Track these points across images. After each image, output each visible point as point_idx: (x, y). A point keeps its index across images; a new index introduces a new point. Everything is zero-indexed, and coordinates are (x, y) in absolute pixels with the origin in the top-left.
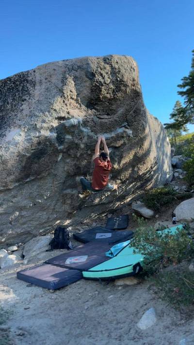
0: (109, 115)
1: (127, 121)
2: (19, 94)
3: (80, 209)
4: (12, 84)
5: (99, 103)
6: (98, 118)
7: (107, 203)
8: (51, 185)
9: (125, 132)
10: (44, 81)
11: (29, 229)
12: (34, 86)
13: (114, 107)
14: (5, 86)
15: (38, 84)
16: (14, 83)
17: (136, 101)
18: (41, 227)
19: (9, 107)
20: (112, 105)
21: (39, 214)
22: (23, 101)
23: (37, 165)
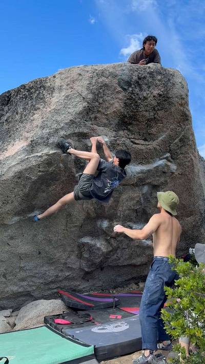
0: (147, 140)
1: (170, 151)
2: (32, 102)
3: (102, 269)
4: (26, 93)
5: (134, 123)
6: (132, 142)
7: (140, 265)
8: (63, 227)
9: (166, 165)
10: (65, 87)
11: (29, 289)
12: (52, 93)
13: (154, 130)
14: (17, 96)
15: (56, 91)
16: (29, 91)
17: (183, 127)
18: (47, 287)
19: (18, 117)
20: (151, 127)
21: (45, 268)
22: (36, 110)
23: (44, 195)
